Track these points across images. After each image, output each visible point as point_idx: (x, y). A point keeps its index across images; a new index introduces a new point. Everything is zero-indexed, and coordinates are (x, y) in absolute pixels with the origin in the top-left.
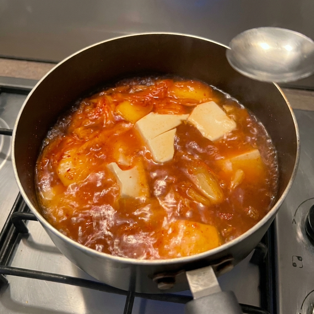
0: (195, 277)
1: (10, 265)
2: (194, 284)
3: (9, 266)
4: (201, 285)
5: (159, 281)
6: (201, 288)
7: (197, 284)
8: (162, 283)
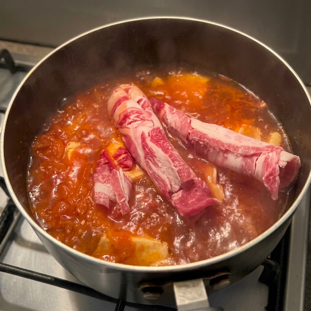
2: (181, 296)
4: (188, 298)
5: (145, 290)
6: (187, 302)
7: (183, 297)
8: (148, 293)
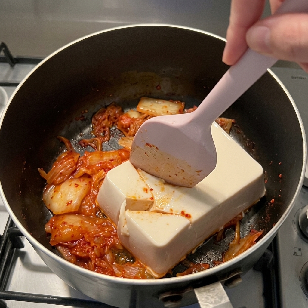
0: (204, 295)
1: (8, 289)
2: (204, 301)
3: (6, 290)
4: (211, 303)
